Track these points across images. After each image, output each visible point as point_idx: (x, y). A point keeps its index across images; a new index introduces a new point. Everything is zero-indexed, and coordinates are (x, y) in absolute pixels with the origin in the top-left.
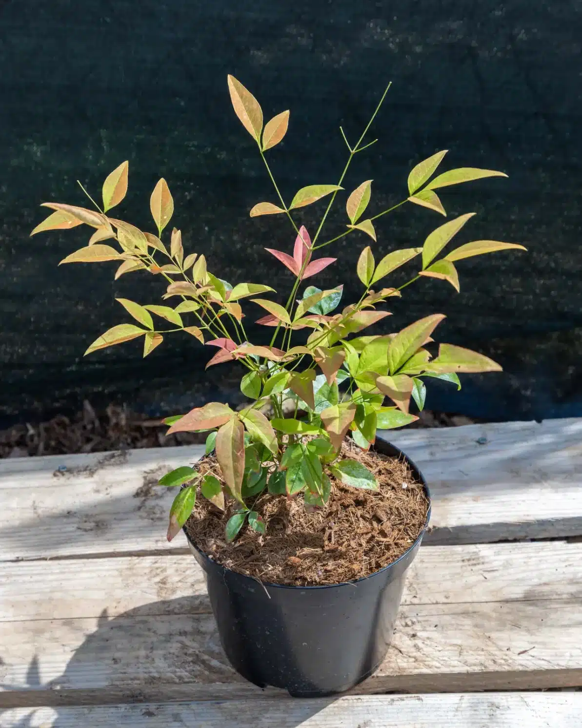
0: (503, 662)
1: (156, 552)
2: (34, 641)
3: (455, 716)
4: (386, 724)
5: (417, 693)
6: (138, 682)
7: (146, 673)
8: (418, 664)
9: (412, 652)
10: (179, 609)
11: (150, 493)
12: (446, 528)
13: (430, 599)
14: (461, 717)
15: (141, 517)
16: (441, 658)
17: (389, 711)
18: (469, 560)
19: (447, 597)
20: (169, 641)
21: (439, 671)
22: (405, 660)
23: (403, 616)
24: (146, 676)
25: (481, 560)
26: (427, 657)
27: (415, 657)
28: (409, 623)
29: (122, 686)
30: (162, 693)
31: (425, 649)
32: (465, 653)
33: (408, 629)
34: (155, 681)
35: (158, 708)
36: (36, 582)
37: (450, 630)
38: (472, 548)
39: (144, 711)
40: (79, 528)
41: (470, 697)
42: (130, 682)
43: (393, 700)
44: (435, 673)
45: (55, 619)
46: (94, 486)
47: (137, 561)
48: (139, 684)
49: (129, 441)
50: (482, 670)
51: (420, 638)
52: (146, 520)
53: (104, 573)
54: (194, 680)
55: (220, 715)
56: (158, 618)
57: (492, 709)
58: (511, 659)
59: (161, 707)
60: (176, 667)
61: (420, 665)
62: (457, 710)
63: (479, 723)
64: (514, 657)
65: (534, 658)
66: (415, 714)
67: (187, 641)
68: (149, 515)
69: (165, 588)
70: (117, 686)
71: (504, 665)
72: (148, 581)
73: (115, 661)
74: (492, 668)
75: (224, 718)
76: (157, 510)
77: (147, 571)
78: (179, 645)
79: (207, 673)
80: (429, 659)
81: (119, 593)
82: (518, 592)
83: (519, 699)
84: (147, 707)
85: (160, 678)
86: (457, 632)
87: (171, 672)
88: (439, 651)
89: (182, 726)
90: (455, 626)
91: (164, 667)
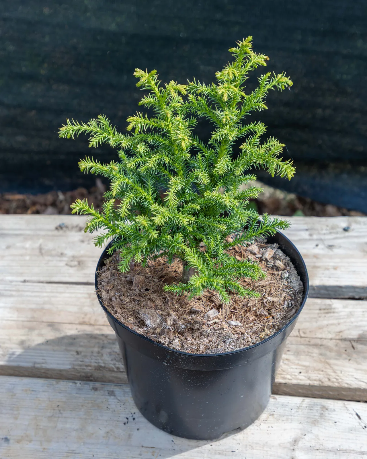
0: (335, 380)
2: (28, 335)
3: (297, 412)
6: (90, 368)
7: (96, 363)
14: (300, 413)
16: (293, 374)
18: (324, 309)
19: (305, 333)
21: (291, 382)
24: (96, 365)
25: (333, 310)
26: (284, 371)
29: (79, 370)
30: (105, 377)
32: (310, 372)
34: (101, 369)
35: (101, 386)
36: (35, 296)
37: (303, 355)
38: (328, 301)
39: (91, 386)
40: (67, 265)
41: (309, 401)
42: (85, 367)
45: (43, 322)
46: (81, 238)
48: (91, 370)
50: (320, 384)
53: (79, 295)
57: (322, 410)
58: (341, 379)
59: (103, 385)
60: (117, 361)
62: (299, 408)
63: (312, 418)
64: (343, 378)
65: (356, 380)
70: (76, 369)
71: (335, 382)
73: (78, 353)
74: (327, 383)
80: (284, 373)
81: (86, 309)
82: (354, 334)
83: (342, 405)
84: (94, 385)
85: (105, 367)
86: (308, 357)
87: (112, 364)
88: (292, 368)
89: (115, 399)
90: (306, 353)
91: (108, 360)
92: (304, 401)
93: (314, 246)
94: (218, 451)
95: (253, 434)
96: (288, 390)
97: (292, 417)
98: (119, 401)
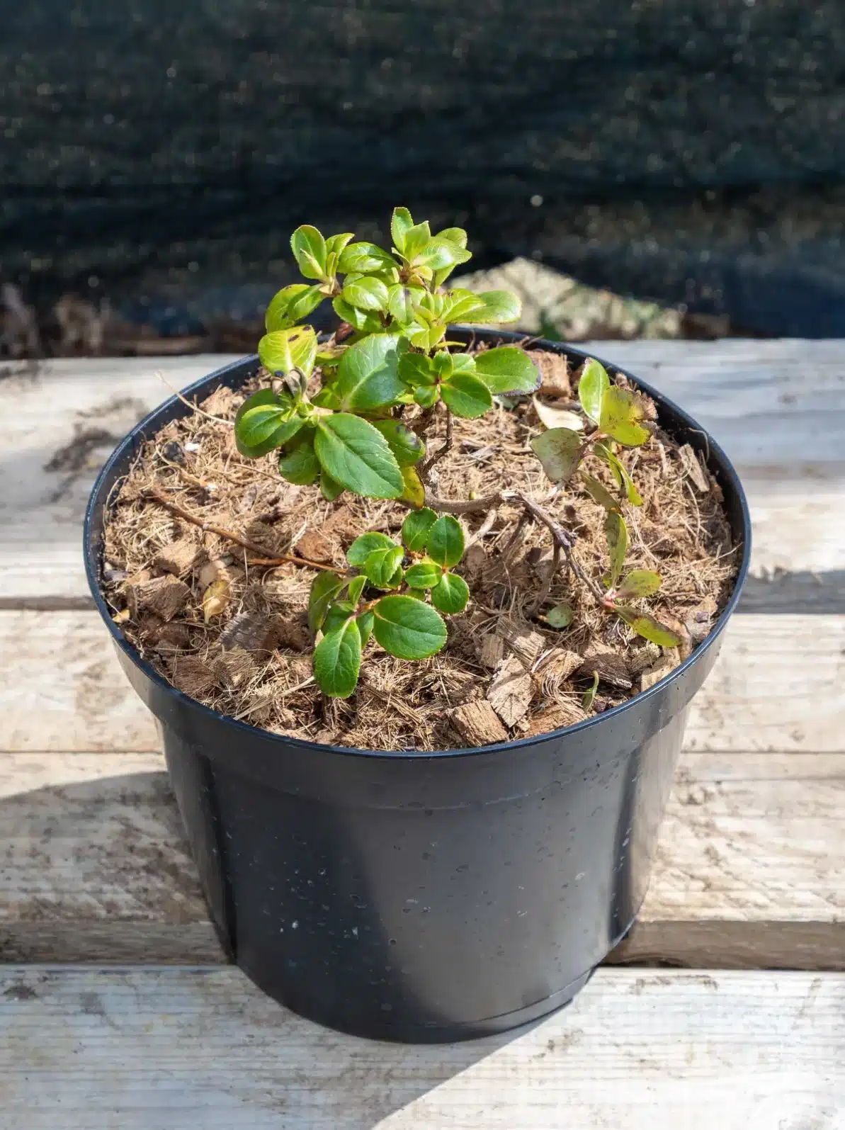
3: (795, 1027)
4: (620, 1040)
5: (704, 967)
7: (25, 891)
8: (712, 896)
9: (700, 866)
10: (126, 741)
11: (85, 462)
12: (808, 574)
13: (754, 742)
14: (810, 1032)
15: (58, 519)
16: (770, 884)
17: (630, 1008)
19: (797, 737)
20: (93, 817)
21: (763, 915)
22: (681, 885)
23: (684, 779)
24: (25, 898)
26: (737, 879)
27: (706, 880)
28: (699, 796)
30: (64, 943)
31: (732, 861)
32: (831, 874)
33: (694, 811)
34: (46, 912)
35: (45, 979)
37: (799, 816)
39: (10, 984)
41: (836, 984)
43: (642, 982)
44: (755, 920)
47: (38, 620)
48: (6, 918)
51: (721, 834)
54: (146, 913)
55: (201, 1001)
56: (73, 760)
59: (54, 976)
60: (106, 880)
61: (717, 898)
62: (802, 1014)
66: (694, 1020)
67: (138, 817)
69: (99, 689)
72: (57, 670)
75: (211, 1010)
77: (57, 646)
78: (118, 827)
79: (178, 896)
80: (740, 885)
84: (20, 975)
85: (59, 904)
86: (817, 822)
87: (88, 893)
88: (766, 865)
89: (102, 1025)
90: (812, 808)
91: (73, 879)
92: (819, 986)
96: (756, 947)
97: (782, 1049)
98: (119, 1033)
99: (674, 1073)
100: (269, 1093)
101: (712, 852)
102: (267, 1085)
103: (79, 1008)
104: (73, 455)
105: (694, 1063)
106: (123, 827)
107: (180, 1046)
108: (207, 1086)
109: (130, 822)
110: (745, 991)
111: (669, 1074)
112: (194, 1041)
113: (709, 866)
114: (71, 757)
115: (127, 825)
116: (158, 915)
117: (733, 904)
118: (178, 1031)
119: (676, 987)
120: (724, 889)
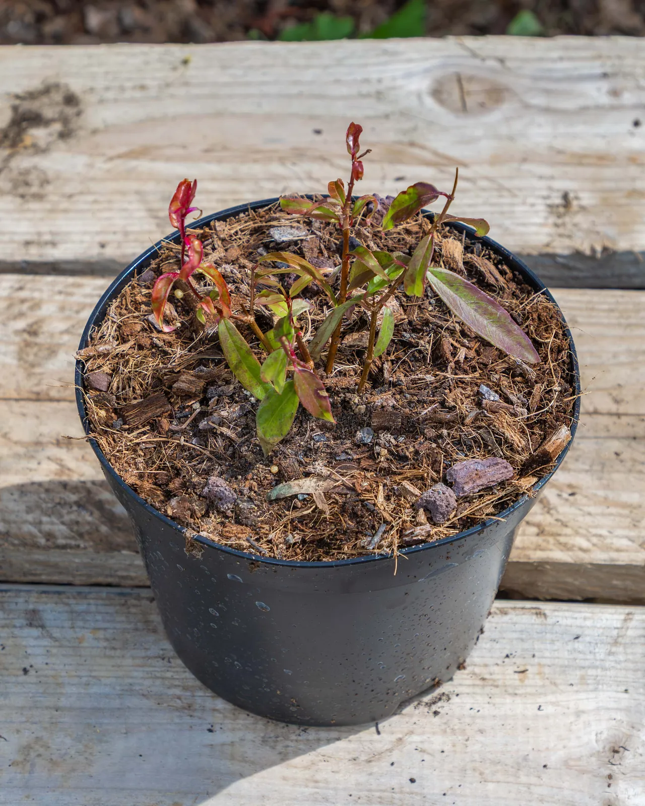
1: (24, 265)
3: (610, 653)
5: (536, 599)
8: (544, 541)
9: (535, 514)
10: (59, 391)
11: (22, 141)
12: (630, 253)
14: (621, 658)
16: (594, 531)
19: (617, 401)
20: (32, 457)
21: (586, 558)
26: (565, 525)
27: (538, 525)
30: (11, 565)
31: (560, 510)
32: (643, 523)
37: (618, 471)
41: (644, 616)
49: (29, 18)
51: (553, 486)
52: (9, 198)
54: (77, 543)
55: (123, 618)
56: (16, 406)
60: (44, 513)
61: (548, 542)
62: (616, 643)
67: (70, 458)
68: (16, 186)
69: (36, 344)
75: (131, 626)
76: (33, 177)
77: (1, 305)
78: (54, 467)
79: (104, 529)
80: (568, 531)
86: (632, 477)
87: (31, 523)
88: (590, 514)
89: (43, 637)
90: (629, 464)
91: (18, 511)
92: (631, 619)
93: (629, 126)
94: (377, 794)
95: (481, 731)
96: (579, 582)
97: (599, 672)
98: (57, 644)
99: (510, 690)
100: (179, 698)
101: (545, 501)
102: (178, 692)
103: (24, 622)
104: (11, 135)
105: (527, 682)
106: (58, 467)
107: (105, 656)
108: (129, 691)
109: (64, 463)
110: (569, 622)
111: (506, 691)
112: (118, 653)
113: (542, 514)
114: (13, 403)
115: (62, 466)
116: (87, 544)
117: (562, 547)
118: (105, 644)
119: (512, 617)
120: (553, 535)
